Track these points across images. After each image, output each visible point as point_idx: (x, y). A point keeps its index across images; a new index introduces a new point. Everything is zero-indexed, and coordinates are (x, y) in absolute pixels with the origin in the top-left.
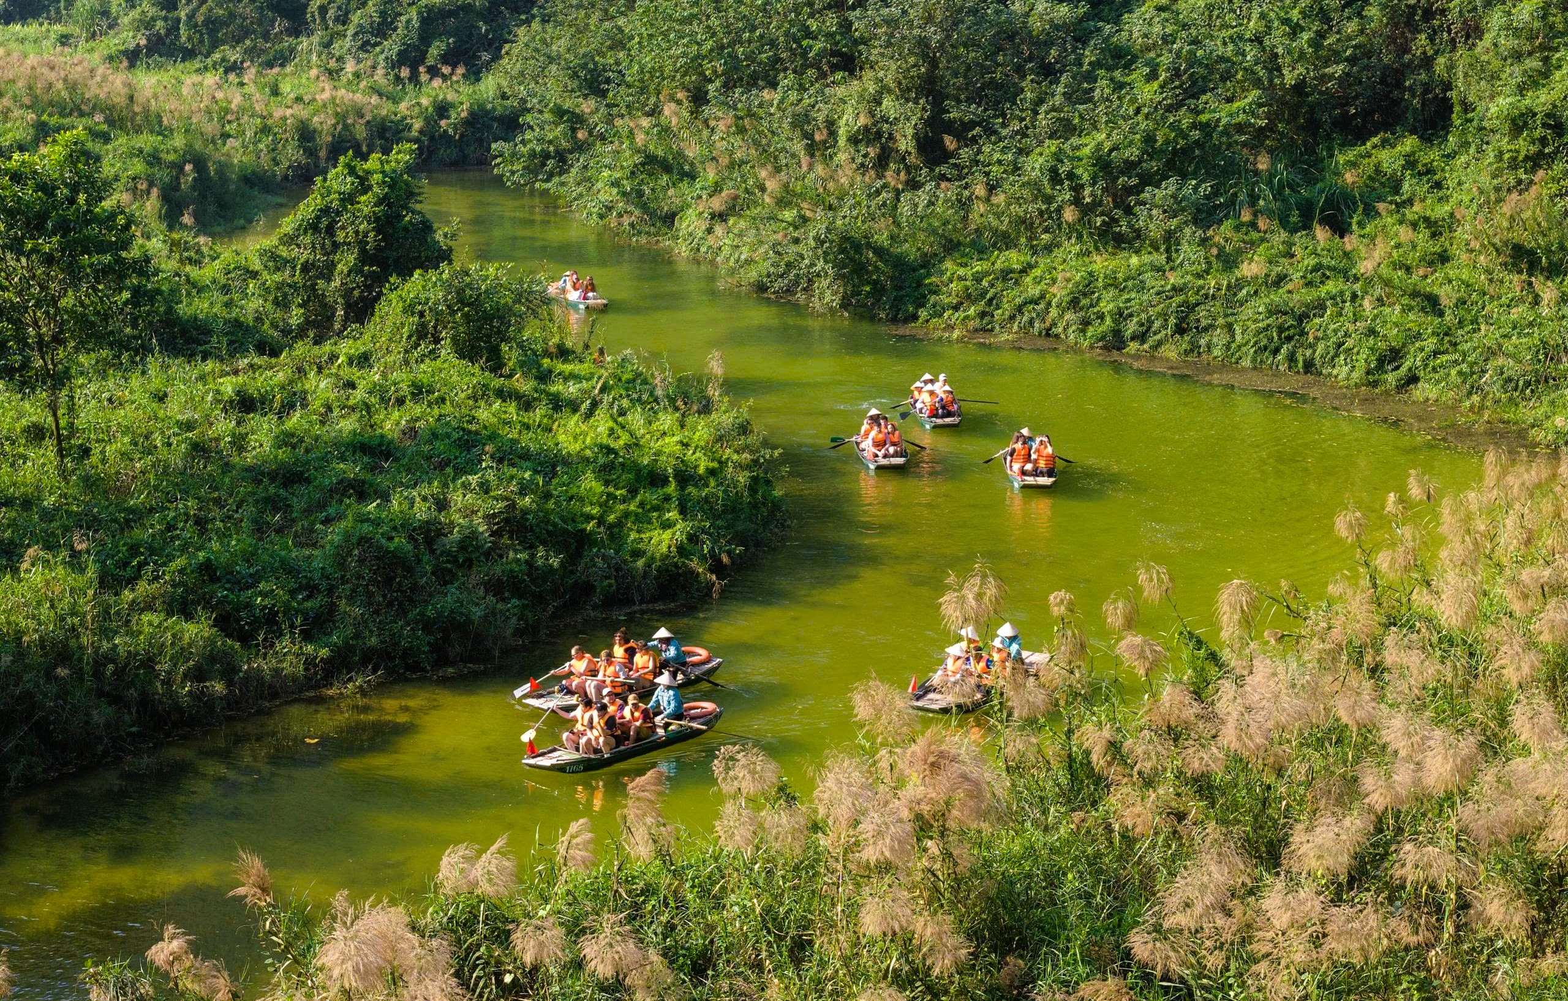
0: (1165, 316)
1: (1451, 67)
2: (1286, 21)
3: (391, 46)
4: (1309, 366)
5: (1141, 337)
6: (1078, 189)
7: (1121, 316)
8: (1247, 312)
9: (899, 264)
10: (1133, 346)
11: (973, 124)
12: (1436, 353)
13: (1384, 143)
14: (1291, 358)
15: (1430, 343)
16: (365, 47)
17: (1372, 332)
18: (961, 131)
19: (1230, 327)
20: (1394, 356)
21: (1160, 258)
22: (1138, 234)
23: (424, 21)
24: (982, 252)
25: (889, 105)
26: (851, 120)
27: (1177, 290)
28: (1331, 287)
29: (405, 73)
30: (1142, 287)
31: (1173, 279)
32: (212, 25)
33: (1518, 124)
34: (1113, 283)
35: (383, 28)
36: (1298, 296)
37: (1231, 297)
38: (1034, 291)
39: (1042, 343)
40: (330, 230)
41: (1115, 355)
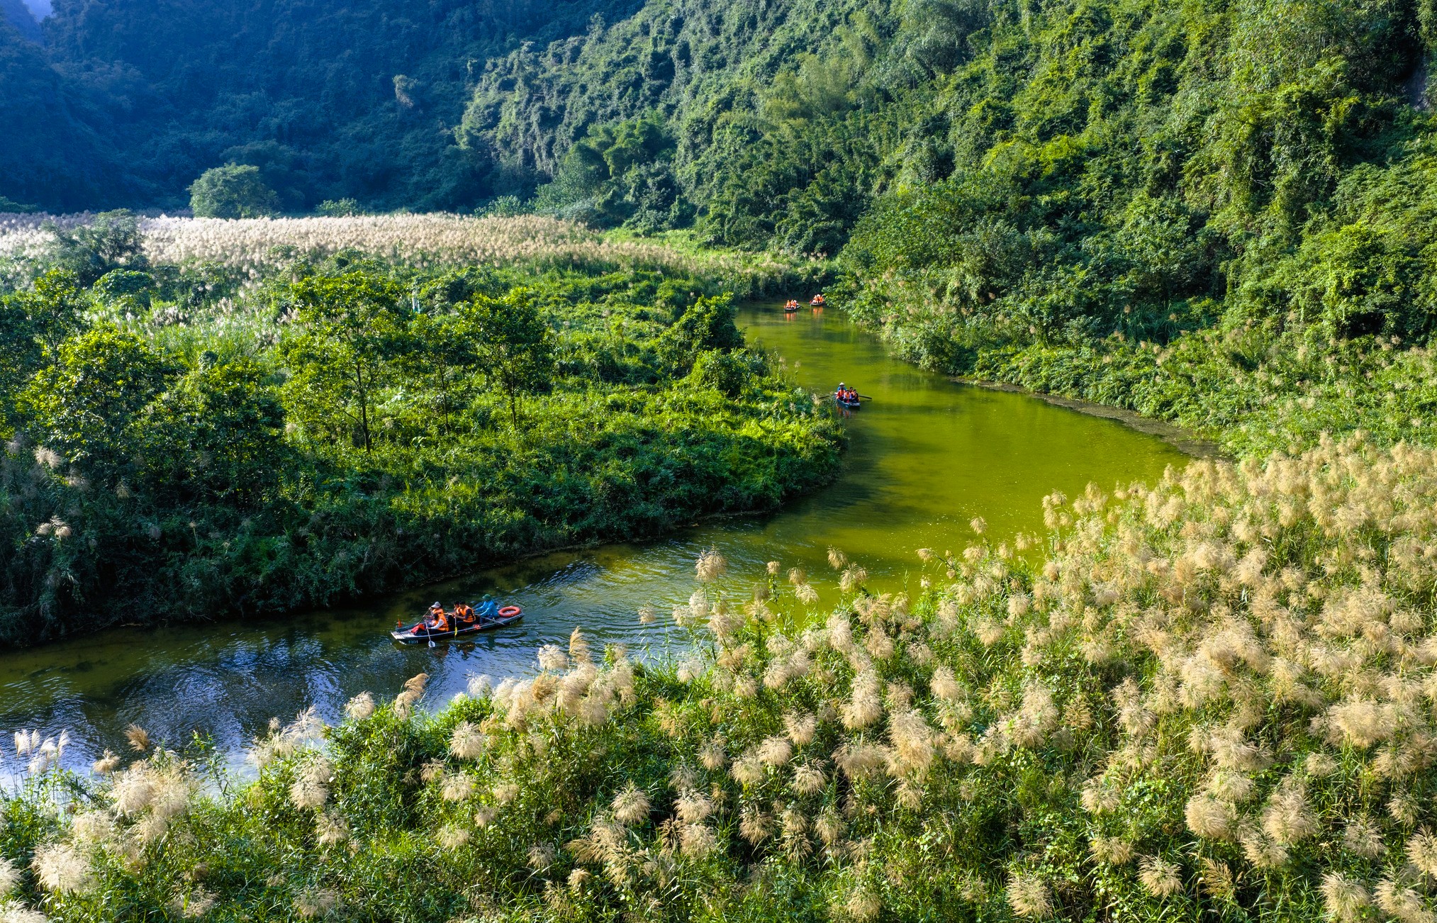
0: (1068, 379)
1: (1227, 267)
2: (1153, 244)
3: (801, 244)
4: (1131, 406)
5: (1057, 388)
6: (1041, 319)
7: (1049, 378)
8: (1105, 379)
9: (962, 350)
10: (1053, 392)
11: (1003, 288)
12: (1187, 404)
13: (1195, 301)
14: (1123, 402)
15: (1185, 400)
16: (792, 244)
17: (1161, 392)
18: (996, 291)
19: (1096, 386)
20: (1167, 404)
21: (1073, 352)
22: (1065, 340)
23: (815, 234)
24: (997, 346)
25: (969, 278)
26: (953, 284)
27: (1076, 367)
28: (1147, 369)
29: (805, 255)
30: (1061, 365)
31: (1076, 362)
32: (737, 233)
33: (1256, 293)
34: (1048, 363)
35: (799, 236)
36: (1129, 372)
37: (1100, 372)
38: (1014, 365)
39: (1014, 388)
40: (692, 329)
41: (1044, 397)
